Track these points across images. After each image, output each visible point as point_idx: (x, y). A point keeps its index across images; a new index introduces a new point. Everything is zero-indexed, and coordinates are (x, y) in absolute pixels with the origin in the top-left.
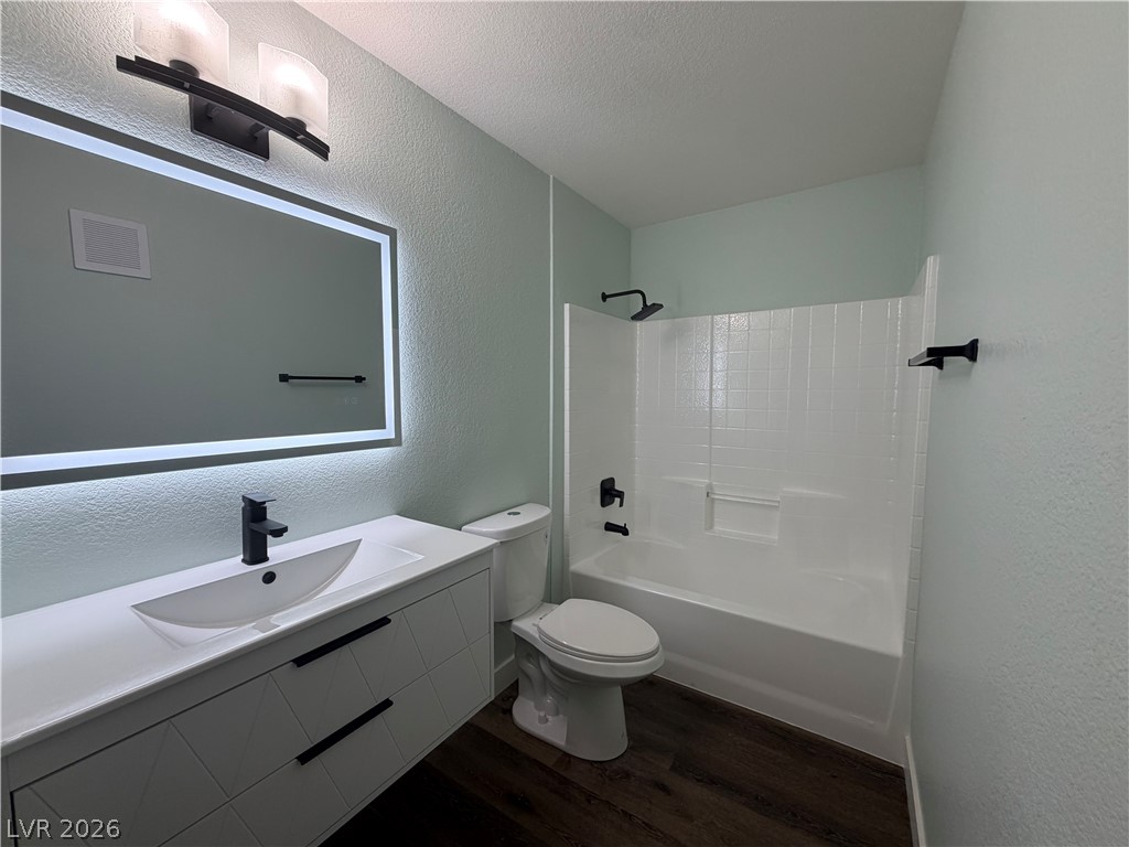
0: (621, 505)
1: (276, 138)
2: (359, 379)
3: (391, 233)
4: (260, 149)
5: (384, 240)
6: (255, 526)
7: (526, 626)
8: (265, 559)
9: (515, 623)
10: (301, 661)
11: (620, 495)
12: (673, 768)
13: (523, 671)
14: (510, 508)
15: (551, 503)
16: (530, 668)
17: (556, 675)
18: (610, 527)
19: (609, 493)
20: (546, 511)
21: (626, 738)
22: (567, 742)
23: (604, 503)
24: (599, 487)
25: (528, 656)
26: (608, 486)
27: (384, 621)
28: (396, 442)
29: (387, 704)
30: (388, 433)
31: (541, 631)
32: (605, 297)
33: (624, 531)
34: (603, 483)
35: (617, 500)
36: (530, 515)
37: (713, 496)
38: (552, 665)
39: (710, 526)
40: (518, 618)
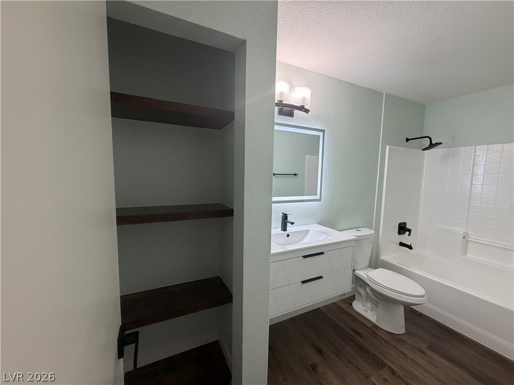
0: (409, 235)
1: (296, 112)
2: (295, 175)
3: (323, 131)
4: (291, 114)
5: (321, 134)
6: (285, 221)
7: (362, 273)
8: (286, 231)
9: (356, 271)
10: (305, 257)
11: (409, 231)
12: (428, 348)
13: (358, 292)
14: (357, 228)
15: (373, 228)
16: (361, 290)
17: (373, 294)
18: (402, 244)
19: (403, 229)
20: (372, 232)
21: (404, 328)
22: (377, 320)
23: (399, 233)
24: (398, 225)
25: (361, 286)
26: (403, 226)
27: (322, 253)
28: (320, 200)
29: (321, 277)
30: (318, 197)
31: (368, 276)
32: (407, 140)
33: (410, 247)
34: (400, 224)
35: (407, 233)
36: (365, 232)
37: (467, 239)
38: (372, 290)
39: (465, 253)
40: (357, 270)
